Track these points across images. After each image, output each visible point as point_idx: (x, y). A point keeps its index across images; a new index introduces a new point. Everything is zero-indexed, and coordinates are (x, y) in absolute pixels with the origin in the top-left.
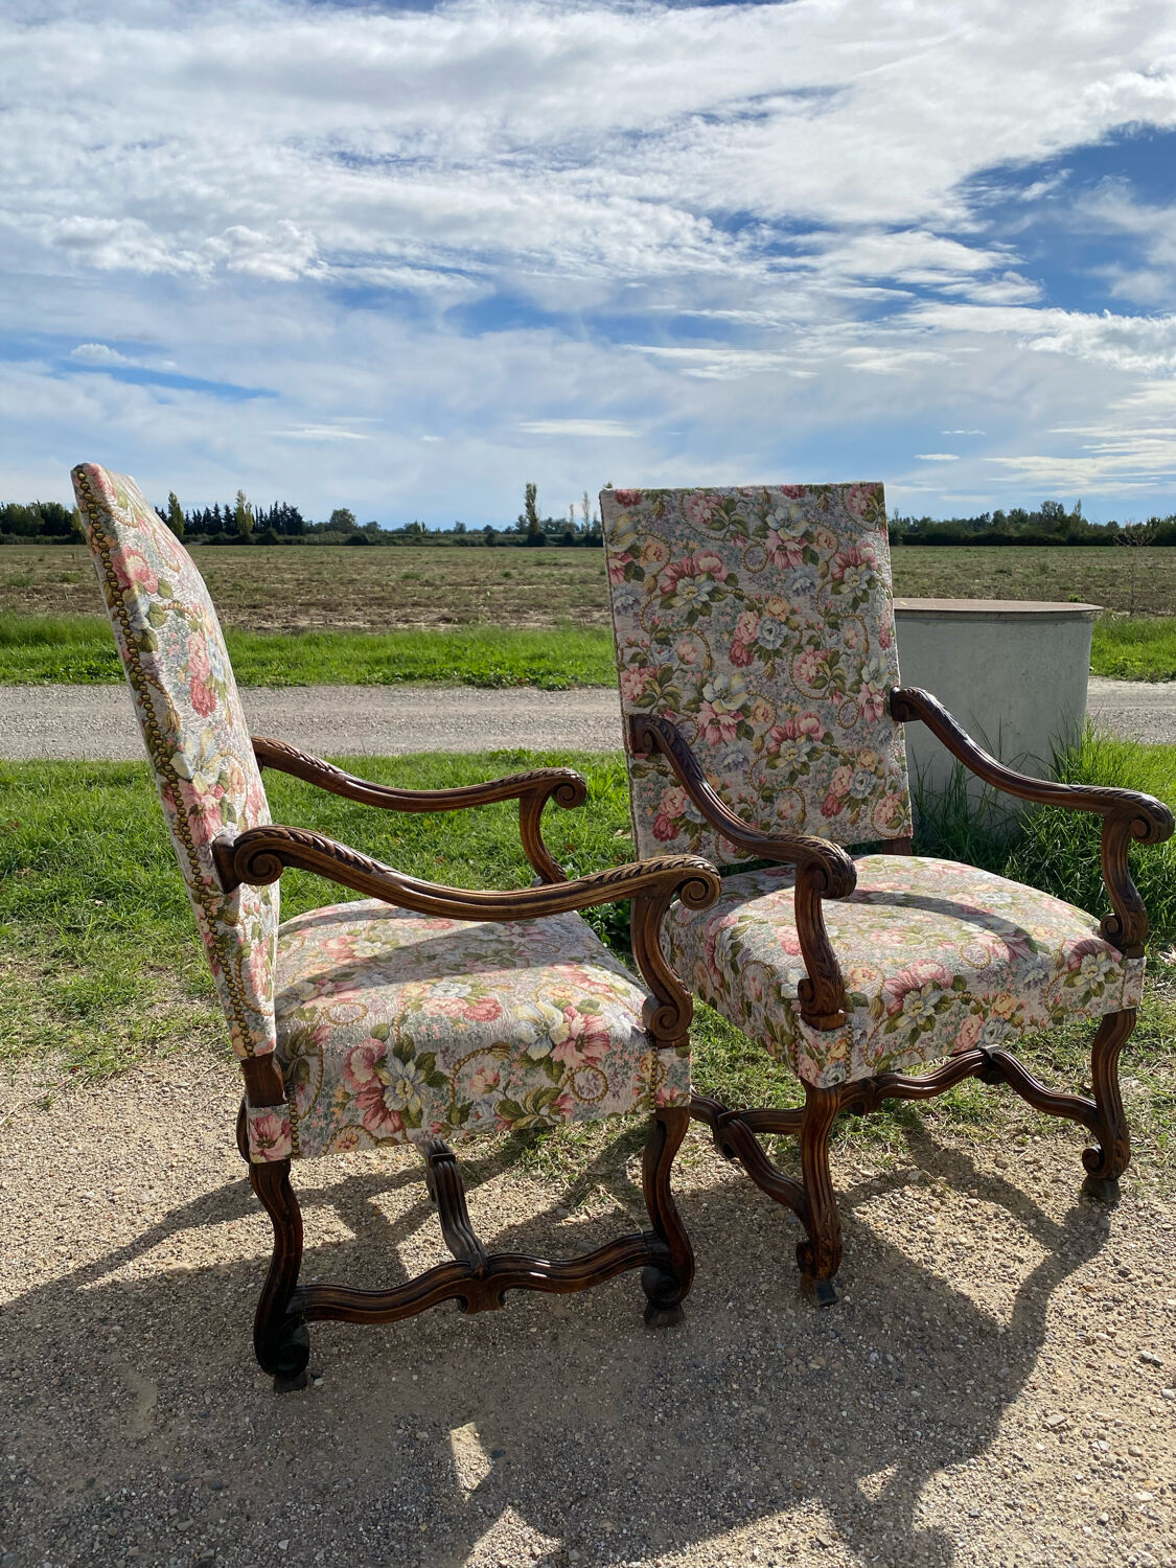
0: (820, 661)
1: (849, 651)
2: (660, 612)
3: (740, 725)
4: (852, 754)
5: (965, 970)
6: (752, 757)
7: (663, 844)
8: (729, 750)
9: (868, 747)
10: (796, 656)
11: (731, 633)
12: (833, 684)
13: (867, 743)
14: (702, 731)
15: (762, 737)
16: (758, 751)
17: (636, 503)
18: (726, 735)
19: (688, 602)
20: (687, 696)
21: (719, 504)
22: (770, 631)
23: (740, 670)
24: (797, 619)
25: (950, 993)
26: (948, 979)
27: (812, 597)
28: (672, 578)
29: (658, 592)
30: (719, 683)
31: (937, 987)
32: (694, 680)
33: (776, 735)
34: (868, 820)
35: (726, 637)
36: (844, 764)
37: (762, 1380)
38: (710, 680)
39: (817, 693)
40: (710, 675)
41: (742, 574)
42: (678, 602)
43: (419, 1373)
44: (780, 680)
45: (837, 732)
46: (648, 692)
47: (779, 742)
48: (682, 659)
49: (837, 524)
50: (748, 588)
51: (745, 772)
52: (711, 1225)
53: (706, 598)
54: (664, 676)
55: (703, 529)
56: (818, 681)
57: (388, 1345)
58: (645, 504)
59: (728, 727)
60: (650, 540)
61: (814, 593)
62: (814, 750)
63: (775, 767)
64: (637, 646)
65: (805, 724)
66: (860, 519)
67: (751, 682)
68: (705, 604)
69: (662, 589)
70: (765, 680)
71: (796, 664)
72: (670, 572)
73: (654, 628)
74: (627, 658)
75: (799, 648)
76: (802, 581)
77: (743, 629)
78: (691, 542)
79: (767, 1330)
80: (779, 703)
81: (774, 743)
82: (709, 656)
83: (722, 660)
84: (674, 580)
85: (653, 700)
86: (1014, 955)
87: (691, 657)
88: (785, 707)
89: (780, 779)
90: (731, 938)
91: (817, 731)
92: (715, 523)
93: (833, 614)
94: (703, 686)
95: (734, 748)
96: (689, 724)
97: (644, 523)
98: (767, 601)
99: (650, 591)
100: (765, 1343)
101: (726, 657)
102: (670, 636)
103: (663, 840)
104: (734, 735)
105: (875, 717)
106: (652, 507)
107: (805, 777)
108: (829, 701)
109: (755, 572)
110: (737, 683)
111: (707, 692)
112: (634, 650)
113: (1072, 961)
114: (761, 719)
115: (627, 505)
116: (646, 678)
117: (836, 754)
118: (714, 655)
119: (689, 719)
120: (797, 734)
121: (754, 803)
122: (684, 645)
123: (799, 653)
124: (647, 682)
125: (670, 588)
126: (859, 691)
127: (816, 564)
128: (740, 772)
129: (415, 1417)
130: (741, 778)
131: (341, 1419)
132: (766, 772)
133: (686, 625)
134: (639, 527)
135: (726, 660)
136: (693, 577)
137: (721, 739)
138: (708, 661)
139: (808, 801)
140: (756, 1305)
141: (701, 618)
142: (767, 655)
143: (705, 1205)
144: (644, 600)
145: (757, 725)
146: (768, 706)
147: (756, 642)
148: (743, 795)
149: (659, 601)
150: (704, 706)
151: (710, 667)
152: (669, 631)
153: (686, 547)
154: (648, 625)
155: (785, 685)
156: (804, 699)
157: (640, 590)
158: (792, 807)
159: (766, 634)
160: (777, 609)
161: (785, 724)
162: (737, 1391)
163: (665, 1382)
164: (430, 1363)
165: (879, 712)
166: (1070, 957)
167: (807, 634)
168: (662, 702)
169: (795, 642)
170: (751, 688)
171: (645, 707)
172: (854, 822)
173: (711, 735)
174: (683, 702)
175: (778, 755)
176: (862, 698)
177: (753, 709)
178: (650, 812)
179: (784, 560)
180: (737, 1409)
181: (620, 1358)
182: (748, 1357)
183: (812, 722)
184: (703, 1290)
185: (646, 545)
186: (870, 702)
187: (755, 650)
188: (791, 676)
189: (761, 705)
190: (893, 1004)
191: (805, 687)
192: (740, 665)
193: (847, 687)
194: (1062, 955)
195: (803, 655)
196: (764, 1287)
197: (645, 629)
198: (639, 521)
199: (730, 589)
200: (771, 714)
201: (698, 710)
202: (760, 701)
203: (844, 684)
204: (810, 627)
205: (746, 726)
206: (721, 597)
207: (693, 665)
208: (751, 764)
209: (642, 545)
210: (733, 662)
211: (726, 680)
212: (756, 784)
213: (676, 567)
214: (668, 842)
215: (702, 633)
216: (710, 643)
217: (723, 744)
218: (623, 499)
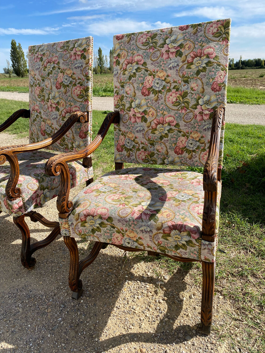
0: (178, 95)
1: (193, 92)
2: (122, 76)
3: (143, 117)
4: (187, 133)
5: (114, 215)
6: (146, 129)
8: (138, 126)
9: (197, 131)
10: (168, 93)
11: (142, 84)
12: (183, 105)
13: (196, 129)
14: (130, 118)
15: (150, 122)
16: (148, 127)
17: (121, 39)
18: (138, 120)
19: (130, 72)
20: (127, 105)
21: (151, 36)
22: (158, 83)
23: (145, 97)
24: (169, 79)
25: (105, 222)
26: (106, 217)
27: (177, 70)
30: (137, 102)
31: (101, 218)
32: (129, 100)
33: (156, 122)
34: (197, 159)
35: (141, 85)
36: (183, 136)
38: (134, 100)
39: (176, 108)
40: (135, 99)
41: (149, 62)
42: (127, 73)
44: (160, 102)
45: (182, 123)
46: (118, 103)
47: (157, 125)
48: (126, 93)
49: (197, 39)
50: (150, 67)
51: (143, 134)
53: (135, 71)
54: (122, 98)
55: (140, 46)
56: (176, 103)
58: (125, 39)
59: (139, 118)
61: (178, 68)
62: (171, 129)
63: (154, 134)
65: (168, 119)
66: (210, 36)
67: (148, 102)
68: (134, 73)
70: (154, 102)
71: (167, 96)
72: (126, 62)
73: (121, 82)
75: (169, 90)
76: (173, 64)
77: (147, 82)
78: (134, 51)
80: (159, 110)
81: (155, 125)
82: (135, 92)
83: (139, 94)
84: (127, 65)
85: (119, 106)
86: (140, 218)
88: (161, 112)
89: (156, 138)
91: (173, 122)
92: (146, 44)
93: (186, 77)
94: (132, 102)
95: (140, 124)
96: (127, 115)
97: (123, 45)
98: (157, 72)
99: (121, 69)
101: (140, 92)
102: (124, 85)
104: (140, 120)
105: (203, 119)
106: (127, 40)
107: (166, 139)
108: (180, 111)
109: (154, 61)
110: (143, 102)
111: (133, 105)
113: (166, 229)
114: (151, 116)
115: (119, 40)
117: (180, 132)
118: (136, 91)
119: (127, 113)
120: (165, 122)
121: (147, 145)
122: (127, 88)
123: (169, 92)
124: (118, 100)
125: (125, 68)
126: (196, 108)
127: (181, 57)
128: (141, 134)
130: (141, 136)
132: (151, 135)
133: (128, 81)
134: (121, 47)
135: (140, 94)
136: (132, 64)
137: (136, 121)
138: (134, 94)
139: (168, 148)
141: (133, 78)
142: (156, 92)
144: (119, 72)
145: (149, 118)
146: (154, 112)
147: (152, 87)
148: (143, 141)
149: (122, 72)
150: (132, 109)
151: (135, 96)
152: (124, 83)
153: (132, 53)
154: (119, 81)
155: (162, 104)
156: (169, 109)
157: (119, 69)
158: (162, 148)
159: (156, 84)
160: (161, 75)
161: (160, 118)
165: (205, 118)
166: (166, 228)
167: (173, 85)
168: (121, 107)
169: (168, 88)
170: (148, 104)
171: (117, 108)
172: (190, 159)
173: (133, 120)
175: (156, 129)
176: (197, 111)
177: (148, 112)
178: (116, 142)
179: (167, 56)
183: (171, 119)
186: (201, 113)
187: (151, 90)
188: (165, 101)
189: (152, 111)
190: (83, 218)
191: (170, 105)
192: (145, 96)
193: (190, 106)
194: (162, 226)
195: (170, 93)
198: (121, 45)
199: (143, 67)
200: (155, 114)
201: (130, 111)
202: (151, 109)
203: (188, 105)
204: (174, 82)
205: (145, 118)
206: (140, 70)
207: (129, 95)
208: (146, 131)
209: (121, 53)
210: (143, 94)
211: (140, 101)
212: (147, 139)
213: (128, 60)
214: (120, 152)
215: (133, 84)
216: (135, 87)
217: (136, 123)
218: (118, 38)
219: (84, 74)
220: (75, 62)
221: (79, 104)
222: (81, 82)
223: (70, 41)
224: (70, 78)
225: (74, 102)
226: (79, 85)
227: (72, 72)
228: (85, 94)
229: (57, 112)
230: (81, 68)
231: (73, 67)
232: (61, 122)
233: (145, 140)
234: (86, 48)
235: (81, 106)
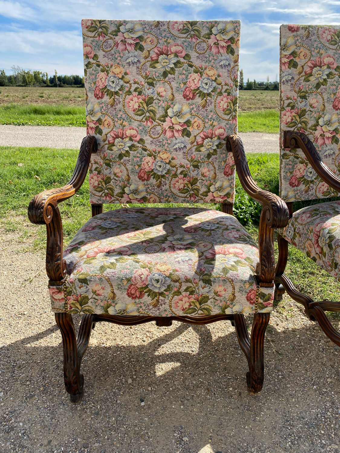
2: (303, 83)
3: (333, 137)
6: (337, 152)
7: (293, 189)
8: (327, 148)
11: (335, 94)
14: (316, 139)
17: (297, 31)
18: (327, 142)
19: (317, 78)
20: (311, 123)
21: (335, 33)
23: (337, 112)
28: (310, 67)
29: (303, 74)
32: (315, 116)
35: (332, 96)
37: (334, 430)
38: (323, 116)
40: (323, 114)
42: (312, 79)
43: (183, 405)
46: (294, 121)
48: (311, 106)
51: (333, 159)
52: (302, 346)
53: (325, 77)
54: (302, 114)
55: (327, 44)
57: (171, 389)
58: (301, 32)
59: (328, 138)
60: (302, 49)
64: (291, 99)
68: (325, 80)
69: (305, 72)
72: (310, 64)
73: (300, 91)
74: (286, 105)
78: (321, 50)
79: (333, 403)
82: (324, 105)
83: (329, 107)
84: (312, 68)
85: (296, 124)
87: (316, 105)
90: (328, 233)
92: (332, 42)
94: (319, 118)
95: (330, 147)
96: (310, 136)
97: (300, 41)
99: (300, 73)
100: (333, 410)
101: (331, 105)
102: (307, 95)
103: (293, 186)
104: (330, 142)
106: (304, 33)
110: (334, 118)
111: (321, 122)
112: (290, 101)
115: (293, 31)
116: (294, 114)
118: (326, 104)
119: (311, 133)
122: (312, 99)
124: (294, 116)
125: (309, 72)
128: (331, 159)
129: (182, 428)
130: (331, 161)
131: (151, 424)
133: (315, 89)
134: (297, 42)
135: (331, 107)
136: (321, 67)
137: (324, 143)
138: (323, 107)
140: (326, 389)
141: (322, 86)
143: (298, 336)
144: (296, 78)
149: (303, 78)
150: (319, 128)
151: (323, 110)
152: (307, 92)
153: (318, 53)
154: (297, 89)
157: (295, 73)
162: (324, 435)
163: (290, 425)
164: (188, 400)
168: (300, 125)
171: (291, 127)
173: (320, 141)
174: (309, 126)
178: (289, 174)
180: (325, 445)
181: (269, 409)
182: (326, 416)
184: (302, 378)
185: (300, 51)
192: (337, 110)
196: (329, 380)
197: (295, 91)
198: (298, 40)
199: (337, 73)
201: (316, 130)
205: (337, 138)
206: (333, 77)
207: (316, 109)
208: (336, 155)
209: (298, 51)
210: (334, 108)
211: (330, 116)
212: (337, 164)
213: (313, 62)
214: (296, 188)
215: (322, 94)
216: (325, 99)
217: (325, 146)
218: (291, 29)
219: (233, 77)
220: (220, 58)
221: (224, 124)
222: (228, 89)
223: (198, 22)
224: (213, 82)
225: (218, 120)
226: (226, 94)
227: (216, 73)
228: (233, 108)
229: (187, 138)
230: (229, 67)
231: (218, 66)
232: (194, 153)
233: (334, 166)
234: (234, 37)
235: (227, 126)
